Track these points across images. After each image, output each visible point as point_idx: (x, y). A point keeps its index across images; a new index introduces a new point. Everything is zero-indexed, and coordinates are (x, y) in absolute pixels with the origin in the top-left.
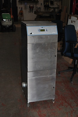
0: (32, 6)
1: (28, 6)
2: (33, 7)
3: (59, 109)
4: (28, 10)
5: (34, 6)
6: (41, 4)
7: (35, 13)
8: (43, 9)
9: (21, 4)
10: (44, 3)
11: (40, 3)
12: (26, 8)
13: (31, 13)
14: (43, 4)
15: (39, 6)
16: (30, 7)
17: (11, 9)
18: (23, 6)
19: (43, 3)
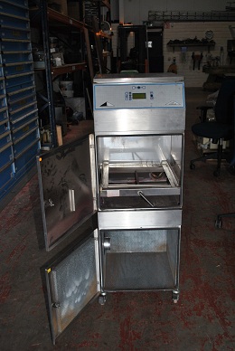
0: (198, 53)
1: (190, 54)
2: (202, 56)
3: (186, 324)
4: (189, 63)
5: (204, 54)
6: (222, 49)
7: (205, 70)
8: (224, 61)
9: (174, 51)
10: (229, 47)
11: (218, 46)
12: (183, 59)
13: (196, 70)
14: (225, 49)
15: (215, 54)
16: (193, 57)
17: (147, 61)
18: (177, 55)
19: (225, 46)
